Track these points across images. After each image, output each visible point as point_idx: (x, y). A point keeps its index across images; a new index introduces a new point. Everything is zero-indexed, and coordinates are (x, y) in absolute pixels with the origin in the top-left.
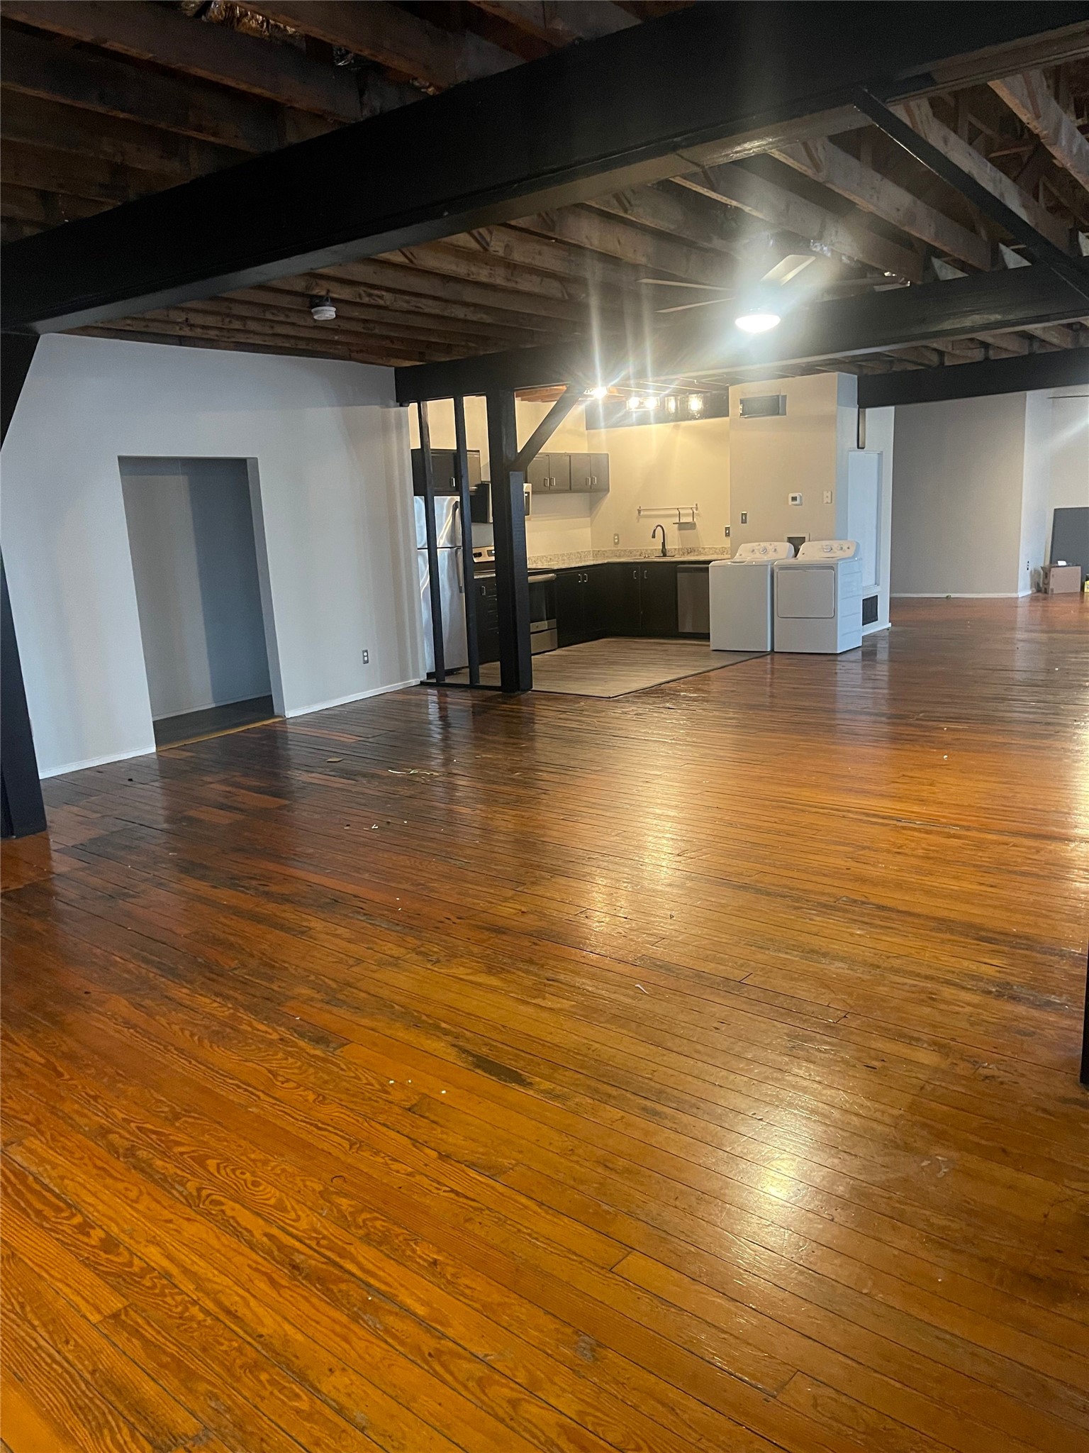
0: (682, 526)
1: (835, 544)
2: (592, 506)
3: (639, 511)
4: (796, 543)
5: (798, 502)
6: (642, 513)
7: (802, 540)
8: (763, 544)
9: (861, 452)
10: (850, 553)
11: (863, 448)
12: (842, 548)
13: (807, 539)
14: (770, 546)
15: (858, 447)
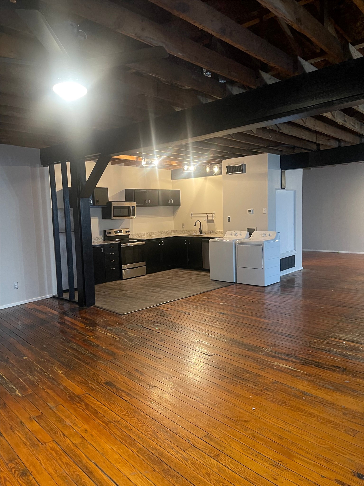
0: (209, 221)
1: (267, 233)
2: (174, 212)
3: (192, 214)
4: (250, 231)
5: (251, 213)
6: (193, 215)
7: (254, 230)
8: (236, 231)
9: (283, 190)
10: (273, 237)
11: (284, 188)
12: (270, 235)
13: (256, 230)
14: (238, 232)
15: (281, 188)
